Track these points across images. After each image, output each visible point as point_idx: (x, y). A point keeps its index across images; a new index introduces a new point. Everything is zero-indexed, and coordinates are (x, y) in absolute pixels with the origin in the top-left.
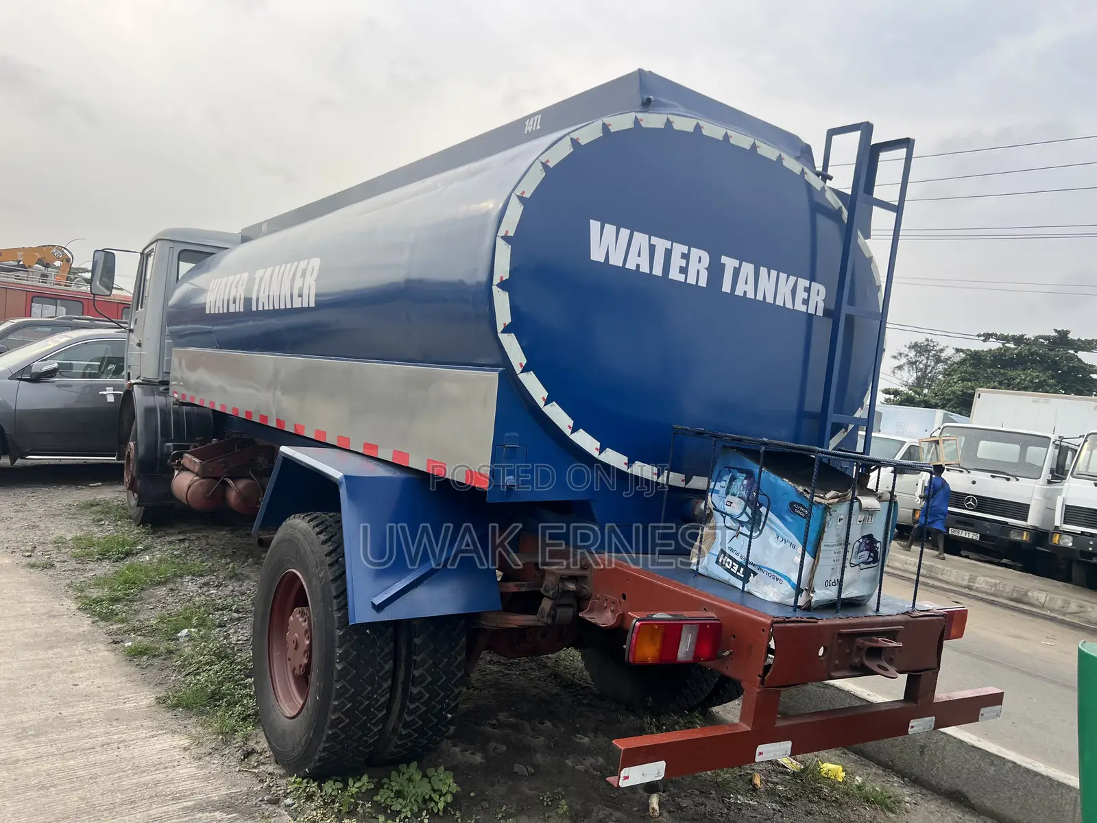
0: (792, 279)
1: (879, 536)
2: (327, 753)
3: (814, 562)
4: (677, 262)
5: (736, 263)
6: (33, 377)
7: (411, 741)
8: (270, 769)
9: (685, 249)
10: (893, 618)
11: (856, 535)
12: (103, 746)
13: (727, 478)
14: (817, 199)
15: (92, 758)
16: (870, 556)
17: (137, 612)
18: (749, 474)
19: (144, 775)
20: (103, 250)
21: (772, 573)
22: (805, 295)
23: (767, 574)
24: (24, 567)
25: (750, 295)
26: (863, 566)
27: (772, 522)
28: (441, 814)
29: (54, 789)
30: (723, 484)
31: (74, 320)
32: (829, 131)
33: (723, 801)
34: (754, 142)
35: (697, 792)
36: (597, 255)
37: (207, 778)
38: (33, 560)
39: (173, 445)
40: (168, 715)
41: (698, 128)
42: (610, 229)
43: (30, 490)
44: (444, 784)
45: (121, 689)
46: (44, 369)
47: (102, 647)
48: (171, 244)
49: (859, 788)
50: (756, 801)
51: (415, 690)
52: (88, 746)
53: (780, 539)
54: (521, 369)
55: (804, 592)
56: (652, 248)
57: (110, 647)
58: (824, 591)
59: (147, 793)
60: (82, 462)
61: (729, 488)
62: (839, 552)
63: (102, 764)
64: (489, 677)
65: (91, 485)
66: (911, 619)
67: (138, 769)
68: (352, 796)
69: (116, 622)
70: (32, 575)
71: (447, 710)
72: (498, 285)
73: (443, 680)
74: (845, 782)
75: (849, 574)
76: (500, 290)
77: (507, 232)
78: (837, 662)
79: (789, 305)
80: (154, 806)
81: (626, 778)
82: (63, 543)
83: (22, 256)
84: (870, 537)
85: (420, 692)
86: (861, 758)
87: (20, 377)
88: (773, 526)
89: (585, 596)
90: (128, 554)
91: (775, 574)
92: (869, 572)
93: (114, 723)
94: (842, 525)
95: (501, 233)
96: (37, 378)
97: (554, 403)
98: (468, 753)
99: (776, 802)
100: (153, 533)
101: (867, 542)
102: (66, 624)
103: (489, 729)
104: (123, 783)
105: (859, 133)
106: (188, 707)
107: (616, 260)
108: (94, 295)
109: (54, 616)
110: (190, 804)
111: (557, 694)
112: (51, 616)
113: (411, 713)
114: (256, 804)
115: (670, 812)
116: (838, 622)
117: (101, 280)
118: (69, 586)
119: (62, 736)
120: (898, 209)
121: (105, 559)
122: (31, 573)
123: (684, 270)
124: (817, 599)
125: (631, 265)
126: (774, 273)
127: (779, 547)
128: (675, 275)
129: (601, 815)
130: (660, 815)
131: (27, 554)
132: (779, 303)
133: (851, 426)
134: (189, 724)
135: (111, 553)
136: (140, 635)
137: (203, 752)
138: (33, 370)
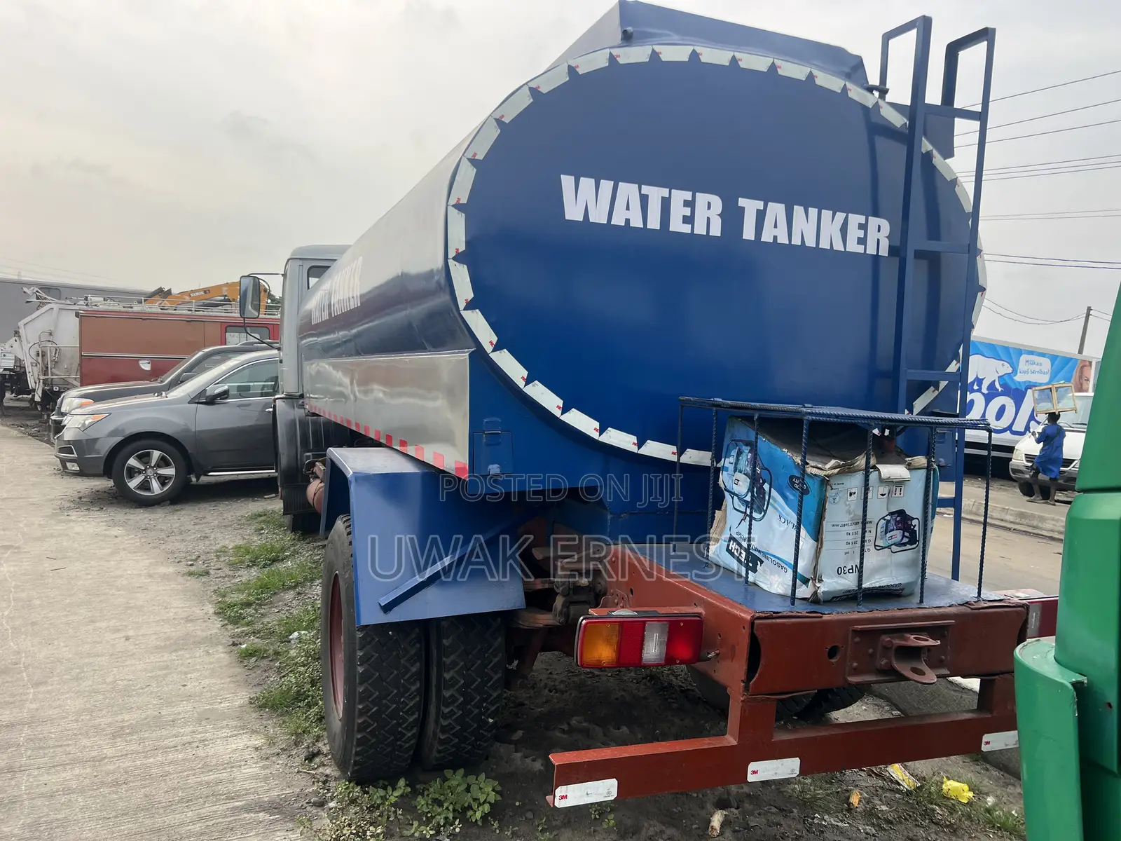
0: (840, 216)
1: (915, 510)
2: (361, 757)
3: (818, 546)
4: (678, 211)
5: (760, 205)
6: (208, 400)
7: (453, 746)
8: (328, 771)
9: (688, 195)
10: (941, 610)
11: (878, 509)
12: (184, 745)
13: (734, 453)
14: (874, 119)
15: (171, 757)
16: (904, 536)
17: (263, 615)
18: (753, 447)
19: (211, 773)
20: (249, 276)
21: (777, 561)
22: (861, 234)
23: (772, 561)
24: (184, 575)
25: (783, 239)
26: (894, 548)
27: (775, 501)
28: (480, 823)
29: (126, 786)
30: (732, 459)
31: (256, 345)
32: (884, 35)
33: (804, 820)
34: (773, 62)
35: (774, 810)
36: (573, 213)
37: (266, 779)
38: (192, 569)
39: (313, 455)
40: (254, 715)
41: (695, 55)
42: (587, 183)
43: (213, 504)
44: (482, 793)
45: (223, 689)
46: (217, 391)
47: (220, 648)
48: (300, 262)
49: (988, 811)
50: (848, 823)
51: (447, 694)
52: (171, 744)
53: (783, 520)
54: (491, 348)
55: (811, 581)
56: (644, 200)
57: (228, 649)
58: (836, 580)
59: (205, 791)
60: (266, 475)
61: (736, 464)
62: (856, 533)
63: (176, 763)
64: (576, 679)
65: (266, 497)
66: (969, 610)
67: (207, 768)
68: (392, 805)
69: (243, 625)
70: (188, 582)
71: (487, 715)
72: (454, 259)
73: (477, 683)
74: (970, 804)
75: (872, 559)
76: (457, 264)
77: (459, 199)
78: (855, 664)
79: (839, 246)
80: (207, 805)
81: (563, 797)
82: (225, 552)
83: (226, 291)
84: (901, 513)
85: (452, 696)
86: (1005, 775)
87: (197, 401)
88: (776, 505)
89: (600, 591)
90: (274, 560)
91: (780, 562)
92: (906, 556)
93: (204, 723)
94: (855, 502)
95: (453, 201)
96: (212, 401)
97: (536, 382)
98: (528, 761)
99: (873, 825)
100: (303, 540)
101: (898, 519)
102: (199, 628)
103: (558, 734)
104: (188, 781)
105: (914, 31)
106: (274, 708)
107: (598, 216)
108: (244, 318)
109: (192, 621)
110: (240, 804)
111: (645, 698)
112: (188, 620)
113: (445, 717)
114: (302, 806)
115: (735, 831)
116: (855, 616)
117: (252, 303)
118: (215, 591)
119: (154, 735)
120: (982, 117)
121: (255, 565)
122: (187, 581)
123: (689, 220)
124: (826, 590)
125: (618, 220)
126: (813, 212)
127: (782, 529)
128: (677, 225)
129: (651, 832)
130: (721, 834)
131: (190, 563)
132: (824, 244)
133: (943, 384)
134: (269, 725)
135: (259, 560)
136: (258, 638)
137: (272, 752)
138: (208, 394)
